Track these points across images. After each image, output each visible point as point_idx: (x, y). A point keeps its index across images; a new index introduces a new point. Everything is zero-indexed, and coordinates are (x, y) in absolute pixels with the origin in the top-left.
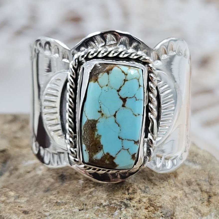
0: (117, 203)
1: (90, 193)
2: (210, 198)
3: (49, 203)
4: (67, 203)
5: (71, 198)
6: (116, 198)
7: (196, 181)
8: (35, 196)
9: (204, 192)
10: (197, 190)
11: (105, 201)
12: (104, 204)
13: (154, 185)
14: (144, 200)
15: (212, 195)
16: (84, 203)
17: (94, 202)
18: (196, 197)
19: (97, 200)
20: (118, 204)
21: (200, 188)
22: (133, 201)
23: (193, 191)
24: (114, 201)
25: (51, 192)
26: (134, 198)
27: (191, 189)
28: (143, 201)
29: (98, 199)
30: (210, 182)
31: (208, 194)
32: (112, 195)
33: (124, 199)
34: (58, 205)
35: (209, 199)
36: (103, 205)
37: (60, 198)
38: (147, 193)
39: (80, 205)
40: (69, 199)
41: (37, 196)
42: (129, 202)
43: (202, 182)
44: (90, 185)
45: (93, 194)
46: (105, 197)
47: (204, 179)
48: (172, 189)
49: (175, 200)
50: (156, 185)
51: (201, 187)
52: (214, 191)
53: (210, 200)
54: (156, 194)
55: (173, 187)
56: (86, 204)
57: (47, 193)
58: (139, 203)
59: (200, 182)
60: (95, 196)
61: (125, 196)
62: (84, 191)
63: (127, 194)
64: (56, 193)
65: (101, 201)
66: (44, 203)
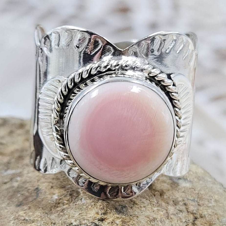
0: (88, 223)
1: (63, 210)
2: (196, 220)
3: (16, 220)
4: (34, 221)
5: (40, 216)
6: (88, 218)
7: (184, 200)
8: (6, 211)
9: (189, 213)
10: (183, 211)
11: (76, 220)
12: (75, 223)
13: (133, 204)
14: (117, 221)
15: (199, 217)
16: (53, 222)
17: (64, 221)
18: (180, 219)
19: (67, 220)
20: (89, 225)
21: (187, 209)
22: (105, 222)
23: (179, 211)
24: (85, 221)
25: (22, 207)
26: (107, 219)
27: (178, 210)
28: (116, 223)
29: (69, 218)
30: (199, 202)
31: (194, 216)
32: (84, 215)
33: (96, 219)
34: (25, 223)
35: (194, 221)
36: (73, 225)
37: (29, 215)
38: (123, 213)
39: (48, 224)
40: (37, 217)
41: (7, 211)
42: (101, 222)
43: (190, 202)
44: (64, 201)
45: (65, 212)
46: (76, 216)
47: (192, 199)
48: (153, 209)
49: (153, 222)
50: (136, 204)
51: (188, 207)
52: (201, 212)
53: (196, 222)
54: (132, 215)
55: (154, 207)
56: (55, 223)
57: (18, 208)
58: (111, 224)
59: (188, 202)
60: (66, 214)
61: (98, 215)
62: (57, 208)
63: (100, 214)
64: (27, 209)
65: (72, 220)
66: (12, 220)
